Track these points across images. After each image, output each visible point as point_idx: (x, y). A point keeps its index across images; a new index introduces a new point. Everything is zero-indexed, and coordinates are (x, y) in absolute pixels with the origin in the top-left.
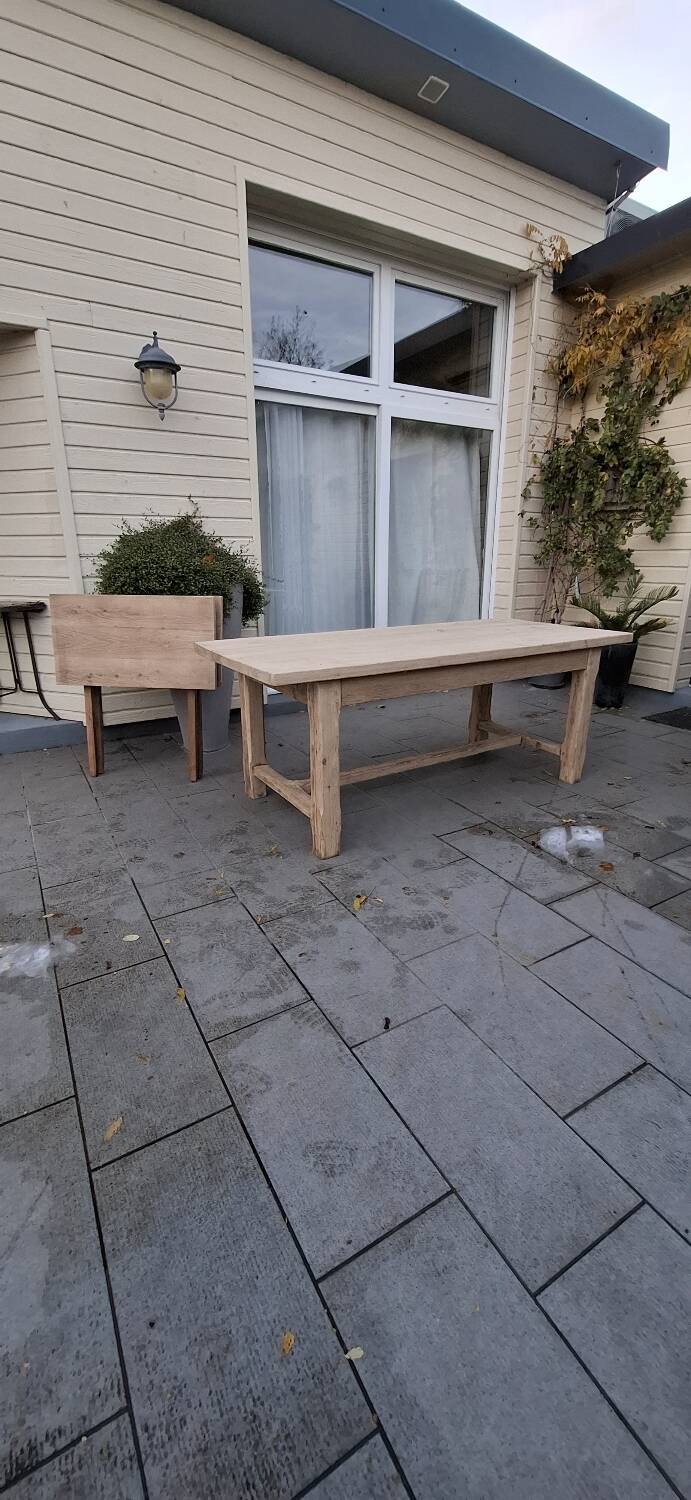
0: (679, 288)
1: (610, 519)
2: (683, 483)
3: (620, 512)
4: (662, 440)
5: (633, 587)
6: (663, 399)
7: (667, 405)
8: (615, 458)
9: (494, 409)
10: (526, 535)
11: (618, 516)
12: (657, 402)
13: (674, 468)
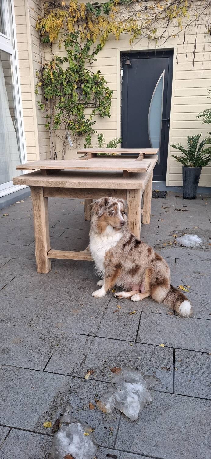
0: (94, 3)
1: (80, 107)
2: (112, 92)
3: (83, 104)
4: (99, 72)
5: (100, 138)
6: (94, 53)
7: (95, 55)
8: (78, 78)
9: (10, 42)
10: (39, 115)
11: (82, 106)
12: (91, 53)
13: (107, 85)
